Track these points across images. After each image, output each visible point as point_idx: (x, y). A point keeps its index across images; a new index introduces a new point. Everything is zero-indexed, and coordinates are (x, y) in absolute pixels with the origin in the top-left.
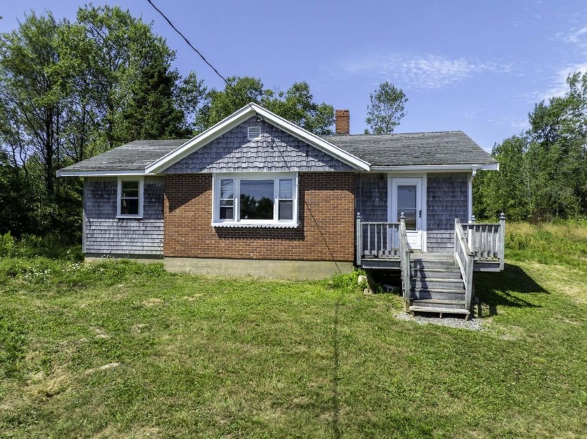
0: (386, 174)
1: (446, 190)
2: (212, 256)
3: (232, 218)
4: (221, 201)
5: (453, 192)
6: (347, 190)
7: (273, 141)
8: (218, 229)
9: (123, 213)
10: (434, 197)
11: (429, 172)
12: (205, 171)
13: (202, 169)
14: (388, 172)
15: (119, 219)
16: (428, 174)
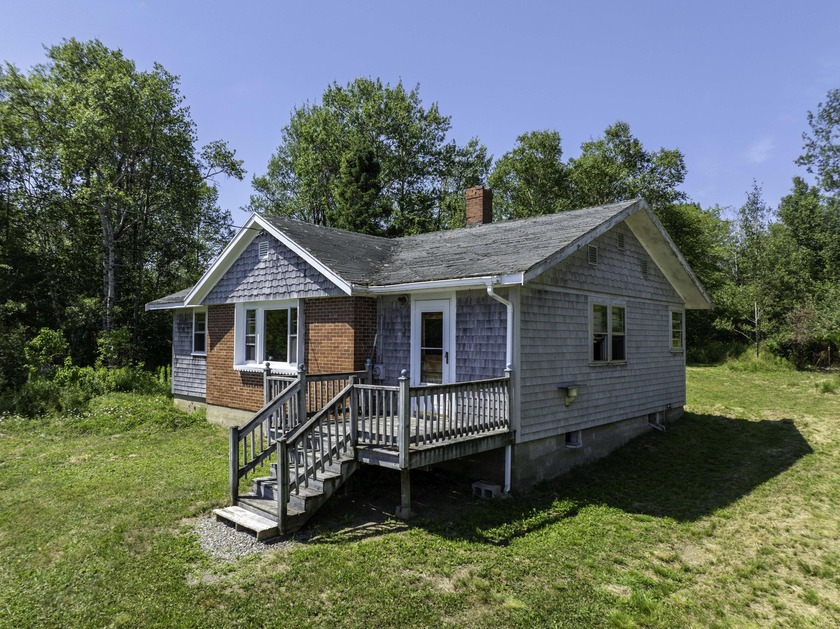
0: (408, 295)
1: (481, 318)
2: (237, 406)
3: (254, 359)
4: (247, 338)
5: (489, 321)
6: (347, 322)
7: (278, 259)
8: (243, 374)
9: (196, 350)
10: (465, 330)
11: (459, 289)
12: (228, 301)
13: (227, 298)
14: (412, 292)
15: (194, 356)
16: (458, 292)
